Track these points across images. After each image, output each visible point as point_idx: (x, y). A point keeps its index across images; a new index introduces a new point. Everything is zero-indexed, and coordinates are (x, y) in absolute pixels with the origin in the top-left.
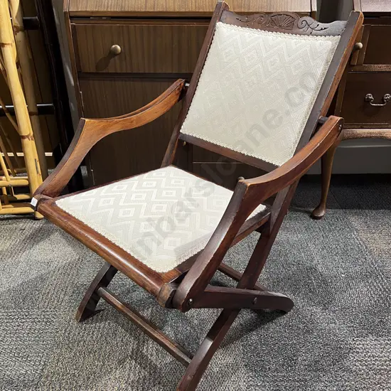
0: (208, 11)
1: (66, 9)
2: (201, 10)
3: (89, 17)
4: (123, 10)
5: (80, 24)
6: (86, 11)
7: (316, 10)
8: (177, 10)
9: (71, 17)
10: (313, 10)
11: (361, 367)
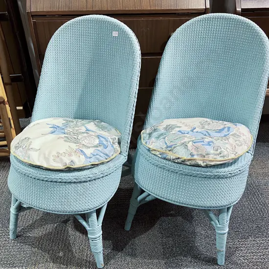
0: (132, 9)
1: (28, 10)
2: (127, 9)
3: (46, 15)
4: (70, 10)
5: (39, 21)
6: (43, 11)
7: (209, 7)
8: (109, 9)
9: (32, 16)
10: (207, 7)
11: (243, 261)
